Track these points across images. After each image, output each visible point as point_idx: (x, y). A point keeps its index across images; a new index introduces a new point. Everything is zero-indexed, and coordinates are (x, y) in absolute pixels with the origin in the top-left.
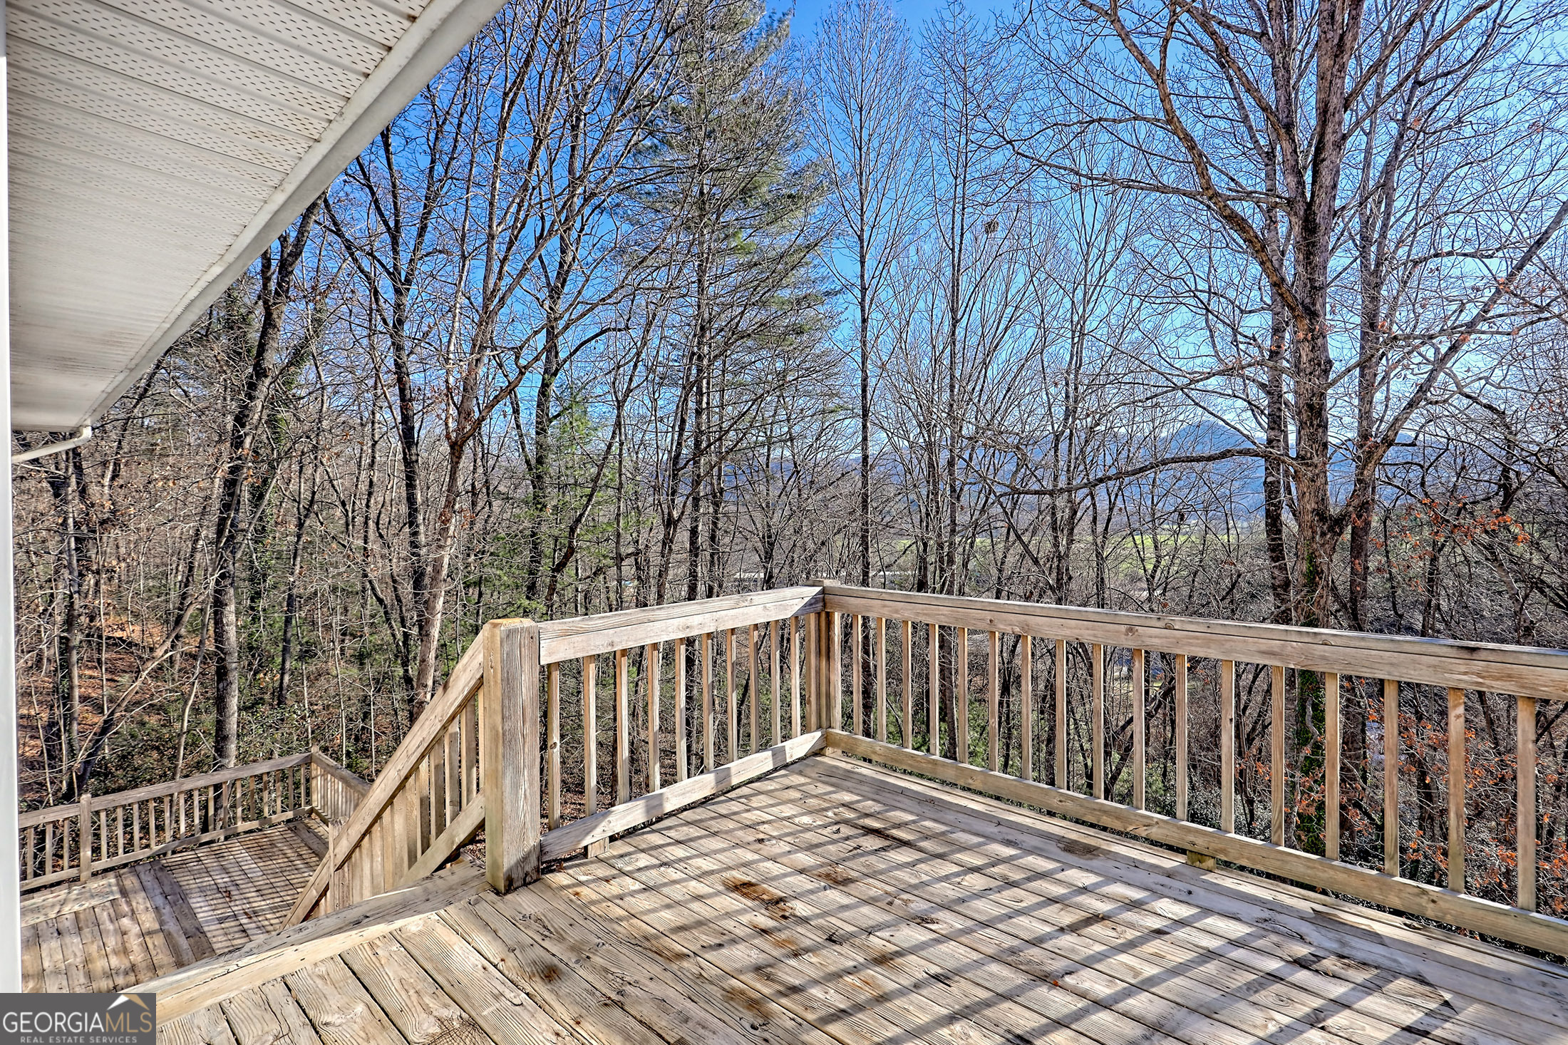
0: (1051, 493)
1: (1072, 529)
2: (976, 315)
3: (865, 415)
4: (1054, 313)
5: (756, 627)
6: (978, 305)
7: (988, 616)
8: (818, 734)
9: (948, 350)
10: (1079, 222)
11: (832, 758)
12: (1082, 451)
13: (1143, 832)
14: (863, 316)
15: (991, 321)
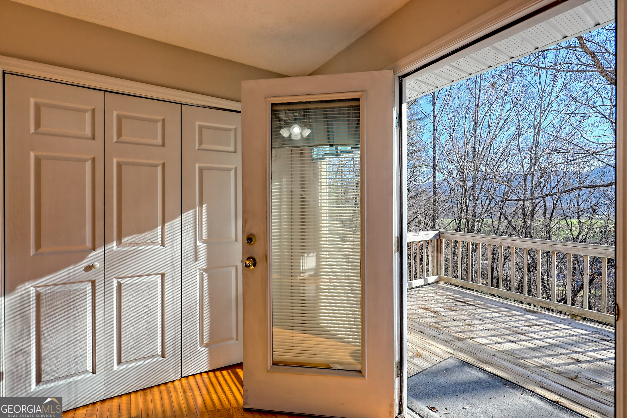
0: (523, 200)
1: (533, 215)
2: (486, 124)
3: (435, 167)
4: (524, 122)
5: (419, 242)
6: (487, 119)
7: (500, 241)
8: (437, 276)
9: (472, 139)
10: (538, 82)
11: (442, 284)
12: (538, 181)
13: (554, 308)
14: (434, 128)
15: (493, 126)
